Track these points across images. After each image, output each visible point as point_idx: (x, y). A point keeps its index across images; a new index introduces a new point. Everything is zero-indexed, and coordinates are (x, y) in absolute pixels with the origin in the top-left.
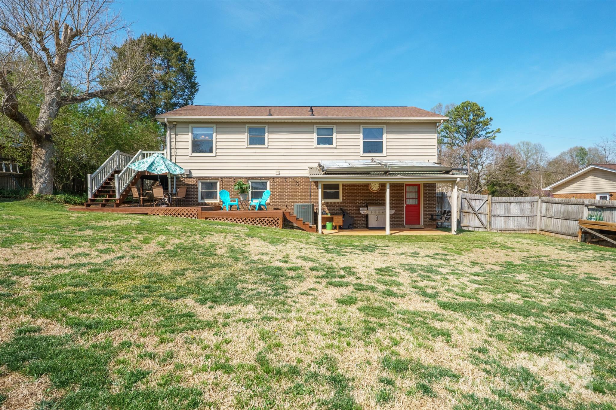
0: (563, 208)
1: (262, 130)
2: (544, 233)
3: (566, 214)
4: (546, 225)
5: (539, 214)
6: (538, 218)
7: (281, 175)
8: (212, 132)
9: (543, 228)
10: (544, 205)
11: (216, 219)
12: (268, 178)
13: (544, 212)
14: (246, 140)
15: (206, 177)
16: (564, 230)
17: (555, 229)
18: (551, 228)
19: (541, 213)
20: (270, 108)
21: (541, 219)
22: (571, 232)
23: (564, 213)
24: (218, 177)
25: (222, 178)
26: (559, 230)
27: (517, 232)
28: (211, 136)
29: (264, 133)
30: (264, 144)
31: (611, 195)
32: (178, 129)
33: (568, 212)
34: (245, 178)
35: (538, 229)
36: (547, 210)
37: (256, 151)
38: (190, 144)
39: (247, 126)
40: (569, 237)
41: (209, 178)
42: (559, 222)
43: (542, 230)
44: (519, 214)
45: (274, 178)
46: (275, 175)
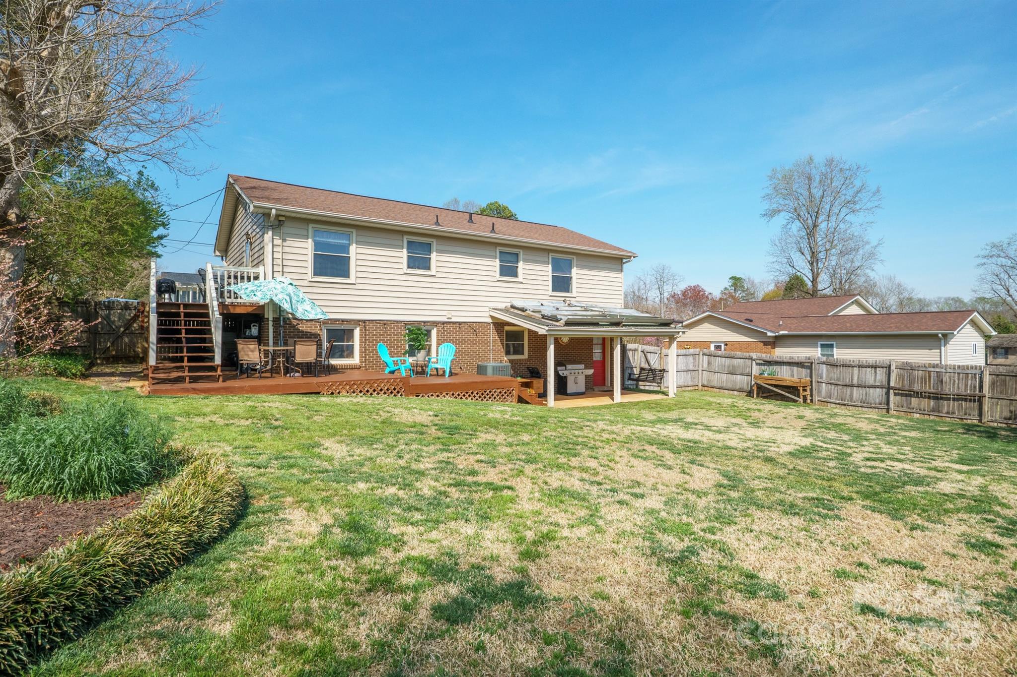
0: (728, 361)
1: (428, 248)
2: (706, 388)
3: (731, 368)
4: (709, 381)
5: (700, 369)
6: (700, 372)
7: (454, 319)
8: (347, 242)
9: (705, 383)
10: (706, 358)
11: (432, 395)
12: (435, 324)
13: (705, 365)
14: (405, 260)
15: (338, 320)
16: (730, 386)
17: (719, 385)
18: (715, 384)
19: (702, 367)
20: (437, 212)
21: (702, 374)
22: (738, 387)
23: (729, 367)
24: (359, 321)
25: (364, 321)
26: (724, 385)
27: (684, 389)
28: (346, 249)
29: (430, 252)
30: (429, 268)
31: (726, 345)
32: (284, 229)
33: (733, 366)
34: (401, 322)
35: (700, 385)
36: (709, 363)
37: (417, 279)
38: (310, 259)
39: (406, 238)
40: (736, 393)
41: (343, 321)
42: (724, 376)
43: (703, 386)
44: (684, 368)
45: (443, 323)
46: (445, 319)
